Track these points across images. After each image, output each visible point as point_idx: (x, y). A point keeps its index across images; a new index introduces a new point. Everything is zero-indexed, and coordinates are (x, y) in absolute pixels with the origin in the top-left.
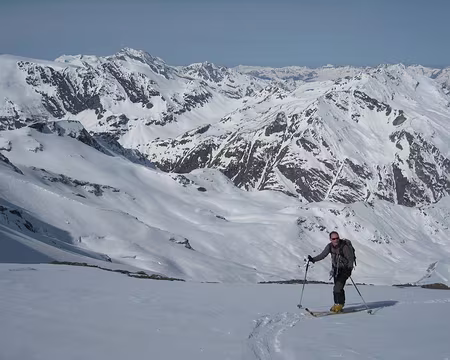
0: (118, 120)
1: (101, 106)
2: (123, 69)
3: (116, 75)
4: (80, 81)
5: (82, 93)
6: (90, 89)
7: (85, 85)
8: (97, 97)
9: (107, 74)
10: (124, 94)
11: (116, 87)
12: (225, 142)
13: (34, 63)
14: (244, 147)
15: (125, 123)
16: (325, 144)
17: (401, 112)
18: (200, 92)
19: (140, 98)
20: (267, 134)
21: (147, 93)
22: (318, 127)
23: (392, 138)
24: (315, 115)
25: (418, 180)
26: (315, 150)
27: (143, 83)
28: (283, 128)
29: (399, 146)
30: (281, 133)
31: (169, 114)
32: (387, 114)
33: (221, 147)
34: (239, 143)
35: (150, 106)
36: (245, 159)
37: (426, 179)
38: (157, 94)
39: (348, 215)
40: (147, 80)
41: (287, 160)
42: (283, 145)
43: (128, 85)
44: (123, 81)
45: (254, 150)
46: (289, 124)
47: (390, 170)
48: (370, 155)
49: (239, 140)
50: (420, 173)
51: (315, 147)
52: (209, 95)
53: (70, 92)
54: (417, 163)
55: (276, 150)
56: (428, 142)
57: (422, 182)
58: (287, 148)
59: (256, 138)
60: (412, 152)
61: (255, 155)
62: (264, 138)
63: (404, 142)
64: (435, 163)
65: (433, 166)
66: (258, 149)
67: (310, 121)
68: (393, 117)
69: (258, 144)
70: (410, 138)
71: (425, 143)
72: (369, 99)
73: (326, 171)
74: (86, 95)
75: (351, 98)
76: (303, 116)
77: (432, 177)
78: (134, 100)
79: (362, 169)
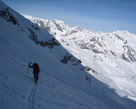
0: (54, 33)
1: (50, 30)
2: (57, 22)
3: (55, 23)
4: (46, 23)
5: (46, 26)
6: (48, 26)
7: (47, 24)
8: (49, 27)
9: (53, 23)
10: (56, 28)
11: (55, 26)
12: (79, 42)
13: (36, 18)
14: (84, 44)
15: (55, 34)
16: (105, 45)
17: (126, 41)
18: (75, 30)
19: (60, 29)
20: (90, 41)
21: (62, 28)
22: (104, 41)
23: (123, 47)
24: (103, 38)
25: (129, 58)
26: (102, 47)
27: (61, 26)
28: (95, 40)
29: (125, 49)
30: (94, 42)
31: (67, 34)
32: (123, 41)
33: (78, 43)
34: (83, 43)
35: (62, 31)
36: (84, 47)
37: (131, 58)
38: (65, 29)
39: (109, 58)
40: (63, 25)
41: (95, 48)
42: (94, 45)
43: (58, 26)
44: (56, 25)
45: (87, 45)
46: (97, 39)
47: (122, 55)
48: (117, 50)
49: (83, 42)
50: (130, 57)
51: (102, 46)
52: (77, 31)
53: (43, 26)
54: (129, 54)
55: (92, 46)
56: (133, 49)
57: (130, 59)
58: (95, 45)
59: (88, 42)
60: (128, 51)
61: (87, 46)
62: (89, 42)
63: (126, 48)
64: (134, 55)
65: (133, 55)
66: (88, 45)
67: (102, 39)
68: (124, 42)
69: (88, 43)
70: (128, 47)
71: (132, 49)
72: (118, 37)
73: (105, 52)
74: (47, 27)
75: (114, 36)
76: (101, 38)
77: (133, 58)
78: (58, 29)
79: (114, 53)
